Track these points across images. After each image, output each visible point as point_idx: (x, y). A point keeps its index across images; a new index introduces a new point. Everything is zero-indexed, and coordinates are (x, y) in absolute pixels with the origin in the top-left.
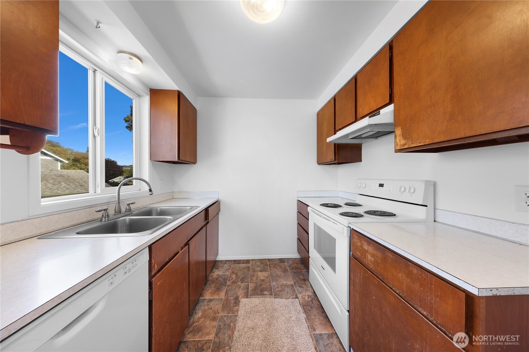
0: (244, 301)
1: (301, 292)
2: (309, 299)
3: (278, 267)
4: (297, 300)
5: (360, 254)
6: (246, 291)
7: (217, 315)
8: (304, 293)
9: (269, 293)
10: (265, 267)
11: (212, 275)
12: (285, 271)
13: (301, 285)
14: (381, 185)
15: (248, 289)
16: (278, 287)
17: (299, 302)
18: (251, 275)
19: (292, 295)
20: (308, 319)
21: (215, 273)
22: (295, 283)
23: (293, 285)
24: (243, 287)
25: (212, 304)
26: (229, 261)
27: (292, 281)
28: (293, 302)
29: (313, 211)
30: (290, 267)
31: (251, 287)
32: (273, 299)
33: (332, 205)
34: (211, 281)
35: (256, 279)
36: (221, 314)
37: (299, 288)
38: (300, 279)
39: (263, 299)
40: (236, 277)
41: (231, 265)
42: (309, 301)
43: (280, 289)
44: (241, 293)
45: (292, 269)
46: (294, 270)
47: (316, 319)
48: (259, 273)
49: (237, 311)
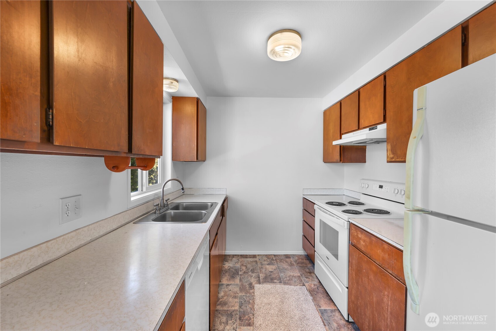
0: (257, 286)
1: (308, 282)
2: (315, 287)
3: (284, 262)
4: (304, 287)
5: (356, 242)
6: (258, 279)
7: (237, 295)
8: (310, 283)
9: (278, 282)
10: (272, 261)
11: (223, 267)
12: (291, 265)
13: (307, 276)
14: (381, 187)
15: (259, 277)
16: (286, 278)
17: (306, 288)
18: (259, 267)
19: (300, 283)
20: (314, 300)
21: (226, 265)
22: (301, 275)
23: (299, 276)
24: (254, 276)
25: (230, 287)
26: (236, 255)
27: (299, 273)
28: (301, 288)
29: (319, 209)
30: (296, 262)
31: (262, 276)
32: (283, 286)
33: (337, 203)
34: (224, 271)
35: (265, 271)
36: (240, 294)
37: (306, 279)
38: (306, 272)
39: (275, 285)
40: (246, 268)
41: (239, 259)
42: (315, 288)
43: (288, 279)
44: (253, 280)
45: (298, 264)
46: (300, 265)
47: (321, 300)
48: (267, 266)
49: (254, 293)
